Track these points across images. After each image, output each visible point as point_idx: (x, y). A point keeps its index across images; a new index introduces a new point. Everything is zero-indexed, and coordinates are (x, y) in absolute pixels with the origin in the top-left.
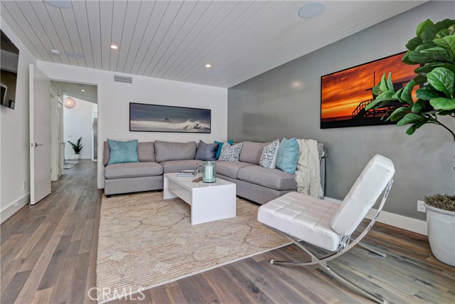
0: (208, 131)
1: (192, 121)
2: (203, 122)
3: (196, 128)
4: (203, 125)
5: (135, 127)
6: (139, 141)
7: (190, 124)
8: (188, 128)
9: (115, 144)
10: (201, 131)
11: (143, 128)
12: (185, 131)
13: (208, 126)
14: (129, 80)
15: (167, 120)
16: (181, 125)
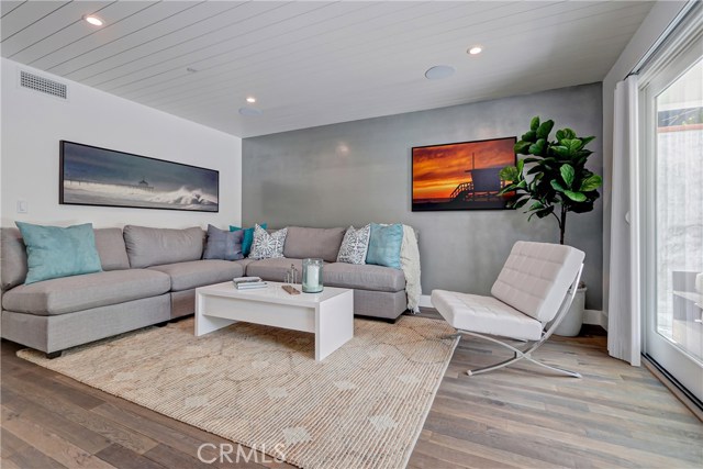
0: (213, 208)
1: (190, 189)
2: (207, 193)
3: (195, 202)
4: (206, 198)
5: (76, 196)
6: (94, 226)
7: (185, 195)
8: (183, 202)
9: (45, 233)
10: (204, 208)
11: (93, 198)
12: (176, 207)
13: (214, 200)
14: (61, 92)
15: (143, 184)
16: (170, 197)
